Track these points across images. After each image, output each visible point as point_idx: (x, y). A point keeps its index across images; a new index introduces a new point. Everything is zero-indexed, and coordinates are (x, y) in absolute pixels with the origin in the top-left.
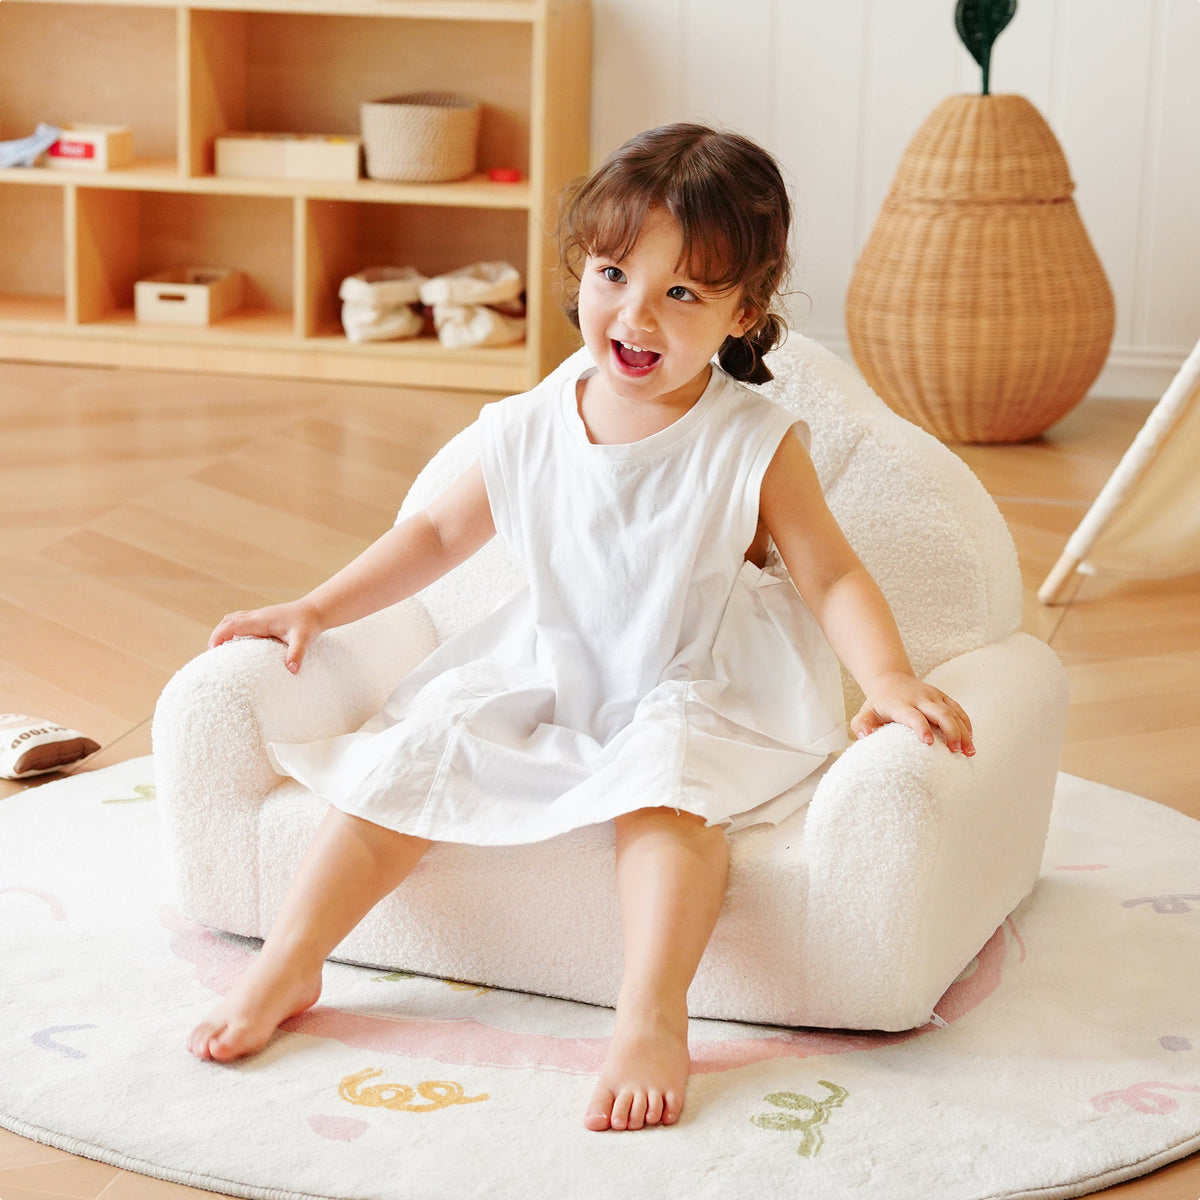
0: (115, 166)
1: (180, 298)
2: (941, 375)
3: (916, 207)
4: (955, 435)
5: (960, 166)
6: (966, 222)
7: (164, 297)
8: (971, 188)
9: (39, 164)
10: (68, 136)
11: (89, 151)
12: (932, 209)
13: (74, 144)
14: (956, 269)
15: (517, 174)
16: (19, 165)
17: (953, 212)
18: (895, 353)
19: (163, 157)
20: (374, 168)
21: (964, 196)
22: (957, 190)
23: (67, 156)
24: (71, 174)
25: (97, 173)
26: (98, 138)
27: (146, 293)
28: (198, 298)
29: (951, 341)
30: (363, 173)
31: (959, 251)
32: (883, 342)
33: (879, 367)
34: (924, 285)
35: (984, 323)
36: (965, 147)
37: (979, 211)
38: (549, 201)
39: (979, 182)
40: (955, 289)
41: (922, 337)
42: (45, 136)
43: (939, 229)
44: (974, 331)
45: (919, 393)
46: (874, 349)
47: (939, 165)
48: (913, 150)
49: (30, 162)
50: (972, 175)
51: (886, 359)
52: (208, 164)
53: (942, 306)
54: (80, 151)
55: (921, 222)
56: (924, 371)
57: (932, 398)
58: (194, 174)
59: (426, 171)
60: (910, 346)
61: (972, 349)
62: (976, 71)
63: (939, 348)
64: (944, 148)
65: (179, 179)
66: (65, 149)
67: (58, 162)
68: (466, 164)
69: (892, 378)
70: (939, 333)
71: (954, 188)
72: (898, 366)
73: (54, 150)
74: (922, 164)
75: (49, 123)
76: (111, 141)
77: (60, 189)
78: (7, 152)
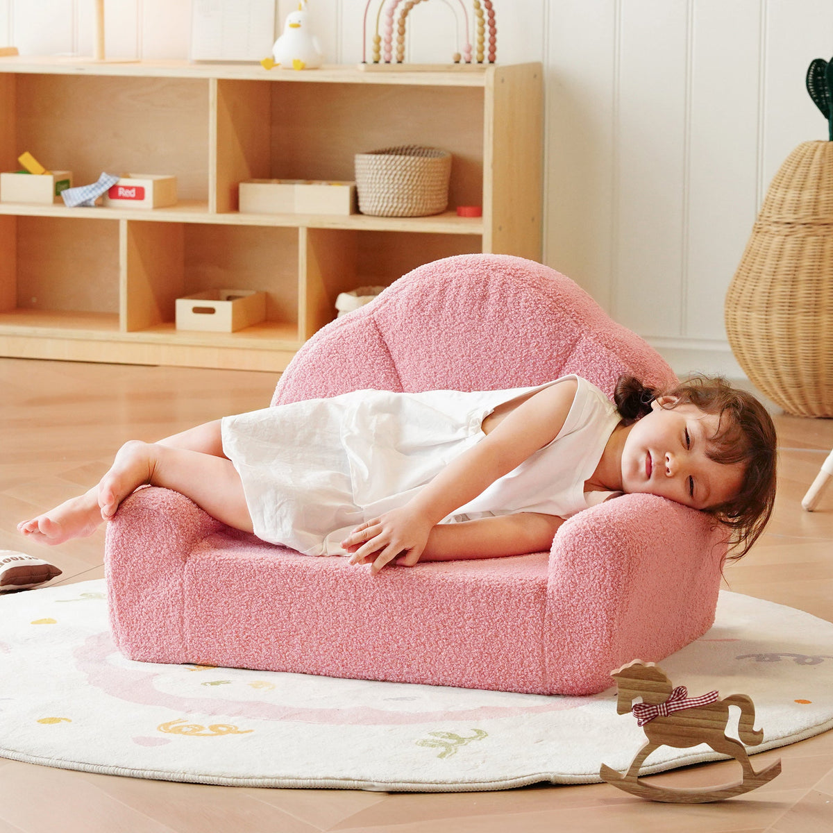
0: (158, 206)
1: (211, 311)
2: (793, 362)
3: (774, 228)
4: (809, 410)
5: (807, 196)
6: (811, 239)
7: (197, 310)
8: (815, 213)
9: (101, 204)
10: (124, 182)
11: (140, 194)
12: (785, 230)
13: (128, 188)
14: (802, 276)
15: (478, 213)
16: (84, 205)
17: (801, 232)
18: (758, 344)
19: (199, 200)
20: (363, 206)
21: (809, 220)
22: (804, 214)
23: (123, 198)
24: (124, 212)
25: (145, 211)
26: (147, 183)
27: (184, 307)
28: (224, 309)
29: (799, 333)
30: (356, 209)
31: (806, 262)
32: (748, 336)
33: (747, 356)
34: (778, 289)
35: (825, 319)
36: (811, 181)
37: (822, 230)
38: (497, 228)
39: (821, 208)
40: (802, 291)
41: (776, 331)
42: (106, 181)
43: (790, 244)
44: (816, 325)
45: (778, 375)
46: (743, 341)
47: (791, 195)
48: (775, 186)
49: (92, 203)
50: (817, 202)
51: (752, 349)
52: (234, 205)
53: (792, 306)
54: (132, 193)
55: (777, 239)
56: (779, 358)
57: (787, 380)
58: (219, 211)
59: (403, 207)
60: (768, 338)
61: (815, 339)
63: (790, 339)
64: (795, 182)
65: (210, 215)
66: (121, 192)
67: (116, 202)
68: (441, 201)
69: (757, 363)
70: (790, 328)
71: (801, 214)
72: (761, 355)
73: (113, 192)
74: (779, 194)
75: (110, 173)
76: (157, 184)
77: (116, 223)
78: (75, 195)
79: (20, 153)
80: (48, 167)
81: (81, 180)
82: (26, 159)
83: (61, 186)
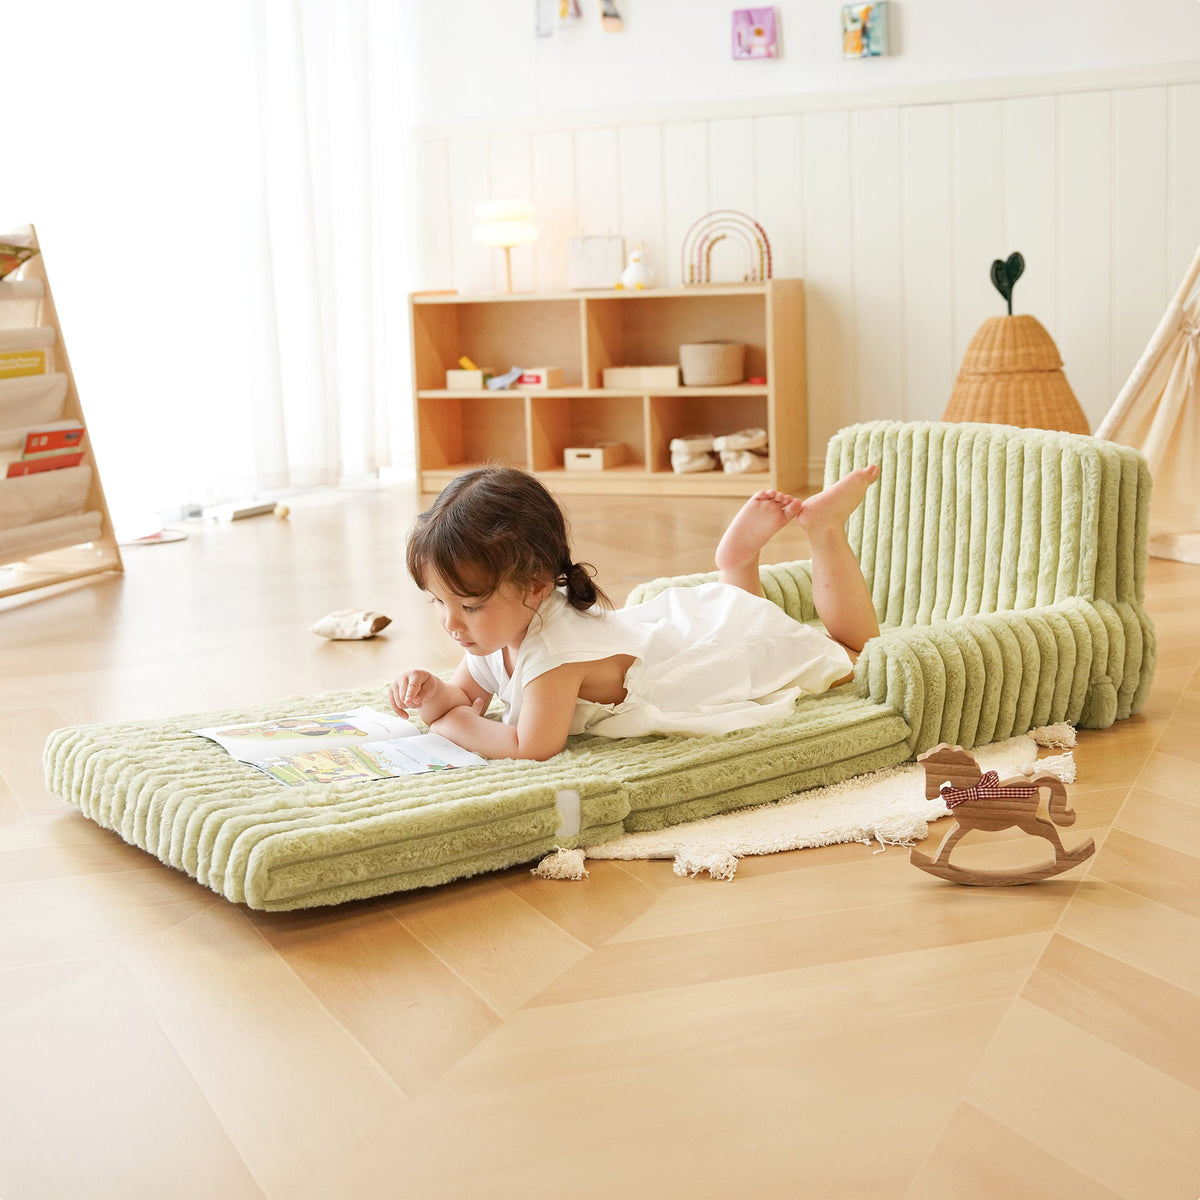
0: (551, 386)
1: (588, 456)
3: (972, 378)
5: (995, 353)
6: (999, 384)
7: (580, 456)
8: (1002, 365)
9: (513, 386)
10: (528, 372)
11: (538, 380)
12: (980, 378)
13: (530, 376)
15: (764, 381)
16: (502, 388)
17: (992, 379)
19: (576, 383)
20: (687, 380)
21: (997, 370)
22: (994, 367)
23: (528, 383)
24: (528, 392)
25: (542, 390)
26: (542, 372)
27: (570, 454)
28: (597, 455)
30: (682, 383)
31: (996, 400)
36: (997, 343)
37: (1007, 377)
38: (778, 390)
39: (1006, 361)
42: (515, 373)
43: (985, 388)
47: (984, 354)
48: (972, 348)
49: (507, 387)
50: (1002, 357)
52: (600, 384)
54: (533, 380)
55: (974, 387)
58: (592, 387)
59: (712, 379)
62: (1005, 303)
64: (986, 344)
65: (585, 391)
66: (526, 379)
67: (523, 386)
68: (738, 375)
71: (992, 366)
73: (520, 380)
74: (975, 353)
75: (519, 365)
76: (550, 374)
77: (521, 401)
78: (496, 382)
79: (461, 356)
80: (478, 365)
81: (501, 371)
82: (464, 361)
83: (487, 377)
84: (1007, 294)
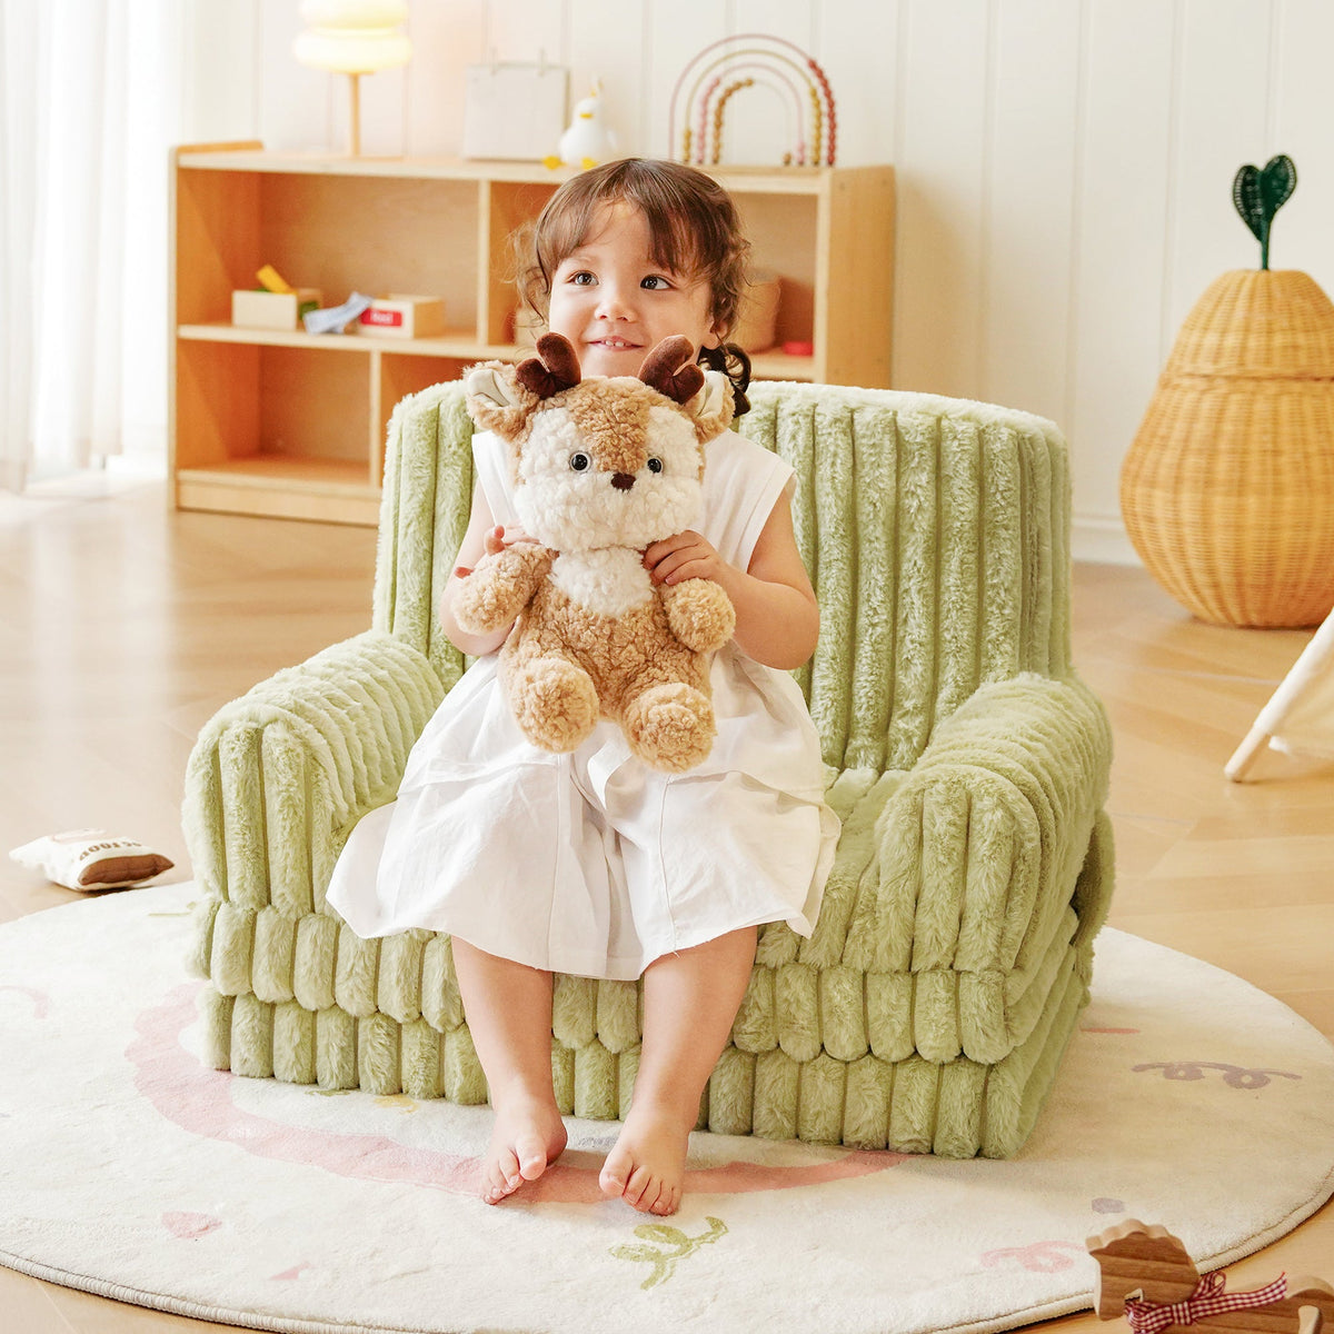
0: (420, 334)
2: (1208, 556)
3: (1186, 382)
4: (1228, 616)
5: (1231, 341)
6: (1235, 398)
8: (1242, 364)
9: (350, 331)
10: (379, 305)
11: (397, 320)
12: (1201, 384)
13: (384, 312)
14: (1223, 445)
16: (331, 332)
17: (1222, 387)
18: (1163, 531)
19: (466, 329)
21: (1234, 372)
22: (1227, 365)
23: (377, 324)
24: (377, 341)
25: (404, 341)
26: (405, 306)
29: (1218, 519)
31: (1229, 426)
32: (1150, 519)
33: (1149, 545)
34: (1191, 461)
35: (1252, 502)
36: (1236, 321)
37: (1250, 386)
39: (1250, 357)
40: (1222, 466)
41: (1188, 515)
42: (357, 304)
43: (1208, 404)
44: (1241, 509)
45: (1188, 572)
46: (1143, 526)
47: (1211, 340)
48: (1189, 327)
49: (341, 329)
50: (1243, 348)
51: (1154, 536)
52: (509, 335)
53: (1209, 483)
54: (389, 319)
55: (1192, 396)
56: (1191, 550)
57: (1201, 579)
58: (492, 342)
60: (1177, 523)
61: (1239, 528)
62: (1256, 246)
63: (1205, 526)
64: (1217, 322)
65: (481, 348)
66: (375, 317)
67: (369, 330)
68: (764, 335)
69: (1162, 556)
70: (1205, 510)
71: (1223, 364)
72: (1166, 544)
73: (365, 317)
74: (1194, 339)
75: (363, 293)
76: (418, 309)
77: (364, 357)
78: (321, 319)
79: (261, 266)
80: (292, 281)
81: (333, 300)
82: (267, 275)
83: (305, 307)
84: (1260, 229)
